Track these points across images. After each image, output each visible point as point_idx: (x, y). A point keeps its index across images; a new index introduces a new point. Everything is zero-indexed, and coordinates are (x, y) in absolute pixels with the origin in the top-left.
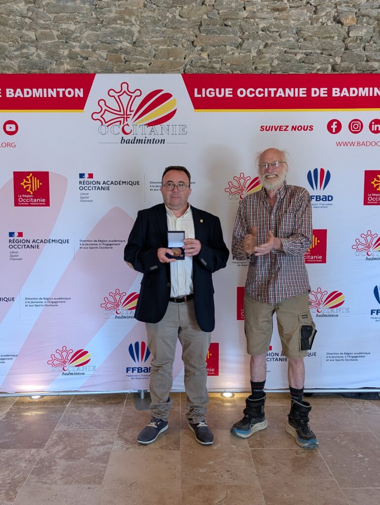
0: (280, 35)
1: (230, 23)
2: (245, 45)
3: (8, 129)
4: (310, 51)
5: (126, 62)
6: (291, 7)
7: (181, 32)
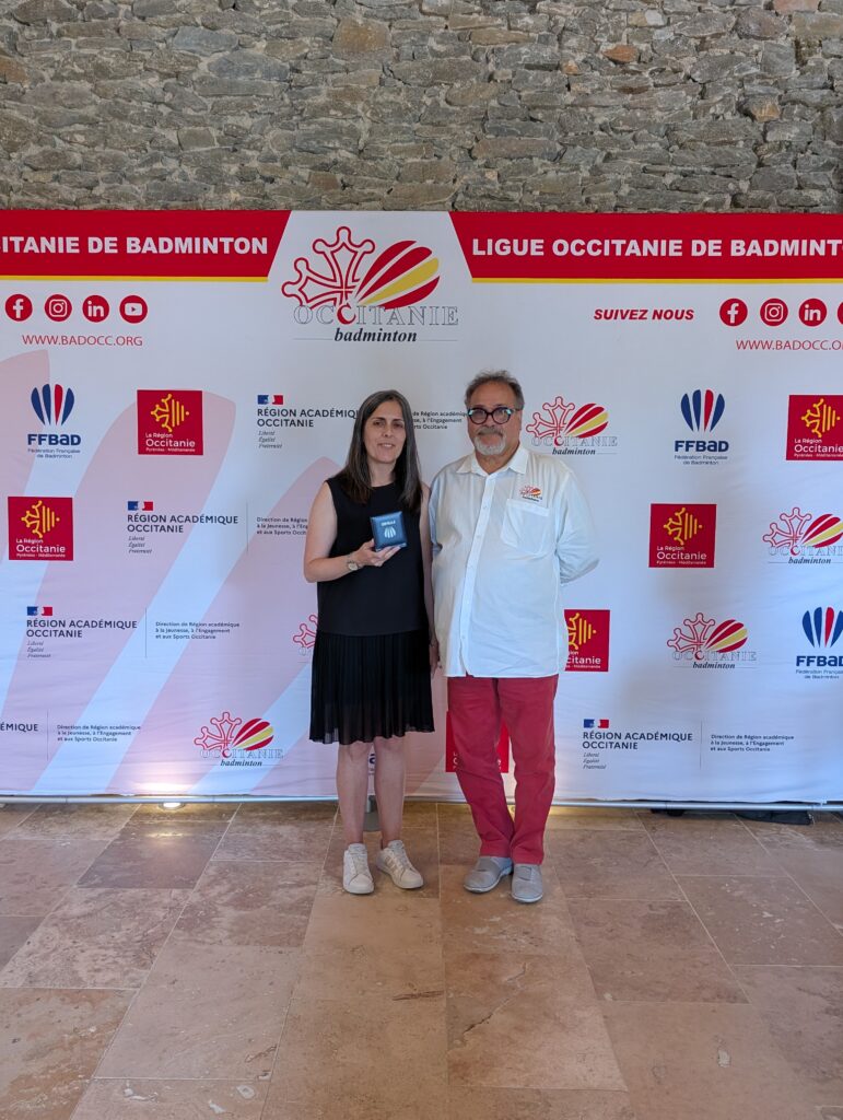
0: (634, 139)
1: (540, 116)
2: (568, 157)
3: (128, 312)
4: (690, 169)
6: (656, 86)
7: (449, 131)
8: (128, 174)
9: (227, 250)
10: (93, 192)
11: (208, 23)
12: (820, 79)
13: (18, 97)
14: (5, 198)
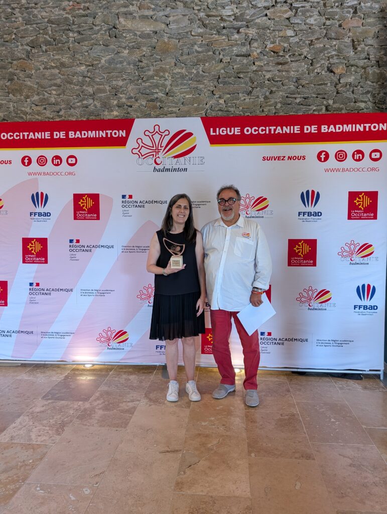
0: (282, 84)
1: (242, 76)
2: (254, 92)
3: (70, 162)
4: (307, 96)
6: (291, 61)
7: (203, 84)
8: (73, 106)
9: (109, 136)
10: (59, 114)
11: (105, 44)
12: (363, 55)
13: (30, 76)
14: (24, 117)
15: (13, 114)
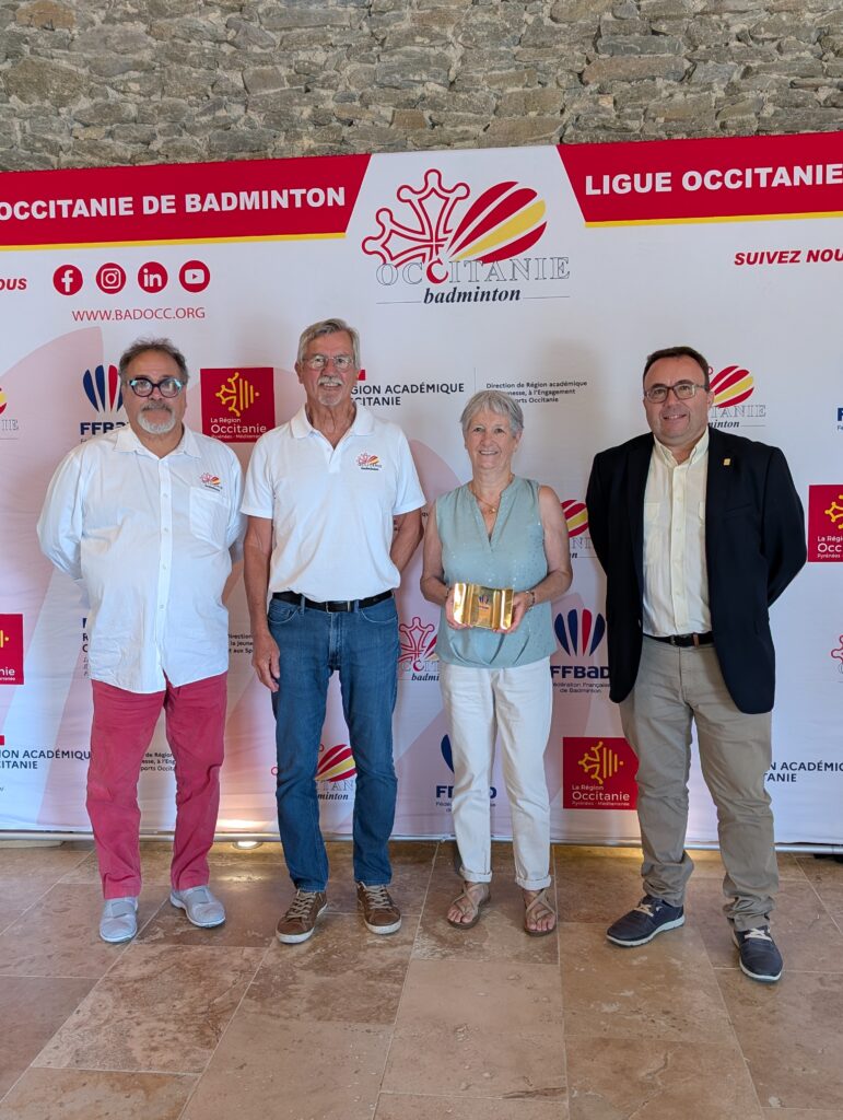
0: (779, 48)
1: (664, 28)
2: (698, 75)
3: (189, 280)
5: (433, 125)
7: (555, 53)
8: (188, 125)
9: (298, 204)
10: (151, 147)
13: (66, 44)
14: (53, 159)
15: (24, 152)
